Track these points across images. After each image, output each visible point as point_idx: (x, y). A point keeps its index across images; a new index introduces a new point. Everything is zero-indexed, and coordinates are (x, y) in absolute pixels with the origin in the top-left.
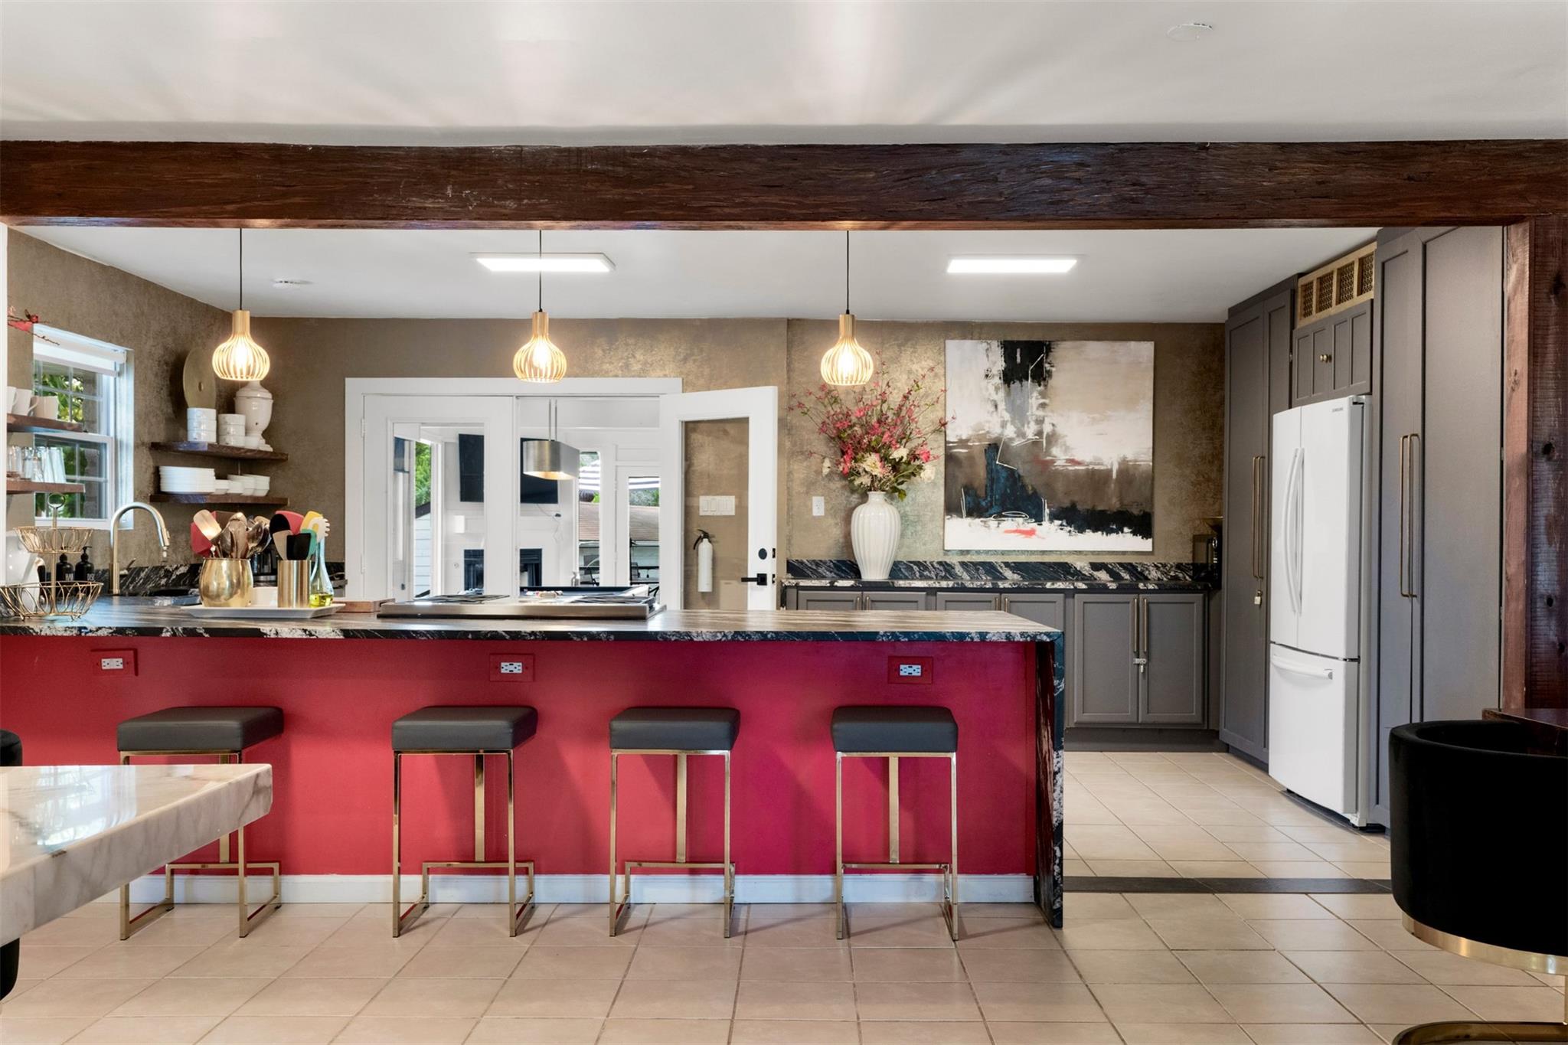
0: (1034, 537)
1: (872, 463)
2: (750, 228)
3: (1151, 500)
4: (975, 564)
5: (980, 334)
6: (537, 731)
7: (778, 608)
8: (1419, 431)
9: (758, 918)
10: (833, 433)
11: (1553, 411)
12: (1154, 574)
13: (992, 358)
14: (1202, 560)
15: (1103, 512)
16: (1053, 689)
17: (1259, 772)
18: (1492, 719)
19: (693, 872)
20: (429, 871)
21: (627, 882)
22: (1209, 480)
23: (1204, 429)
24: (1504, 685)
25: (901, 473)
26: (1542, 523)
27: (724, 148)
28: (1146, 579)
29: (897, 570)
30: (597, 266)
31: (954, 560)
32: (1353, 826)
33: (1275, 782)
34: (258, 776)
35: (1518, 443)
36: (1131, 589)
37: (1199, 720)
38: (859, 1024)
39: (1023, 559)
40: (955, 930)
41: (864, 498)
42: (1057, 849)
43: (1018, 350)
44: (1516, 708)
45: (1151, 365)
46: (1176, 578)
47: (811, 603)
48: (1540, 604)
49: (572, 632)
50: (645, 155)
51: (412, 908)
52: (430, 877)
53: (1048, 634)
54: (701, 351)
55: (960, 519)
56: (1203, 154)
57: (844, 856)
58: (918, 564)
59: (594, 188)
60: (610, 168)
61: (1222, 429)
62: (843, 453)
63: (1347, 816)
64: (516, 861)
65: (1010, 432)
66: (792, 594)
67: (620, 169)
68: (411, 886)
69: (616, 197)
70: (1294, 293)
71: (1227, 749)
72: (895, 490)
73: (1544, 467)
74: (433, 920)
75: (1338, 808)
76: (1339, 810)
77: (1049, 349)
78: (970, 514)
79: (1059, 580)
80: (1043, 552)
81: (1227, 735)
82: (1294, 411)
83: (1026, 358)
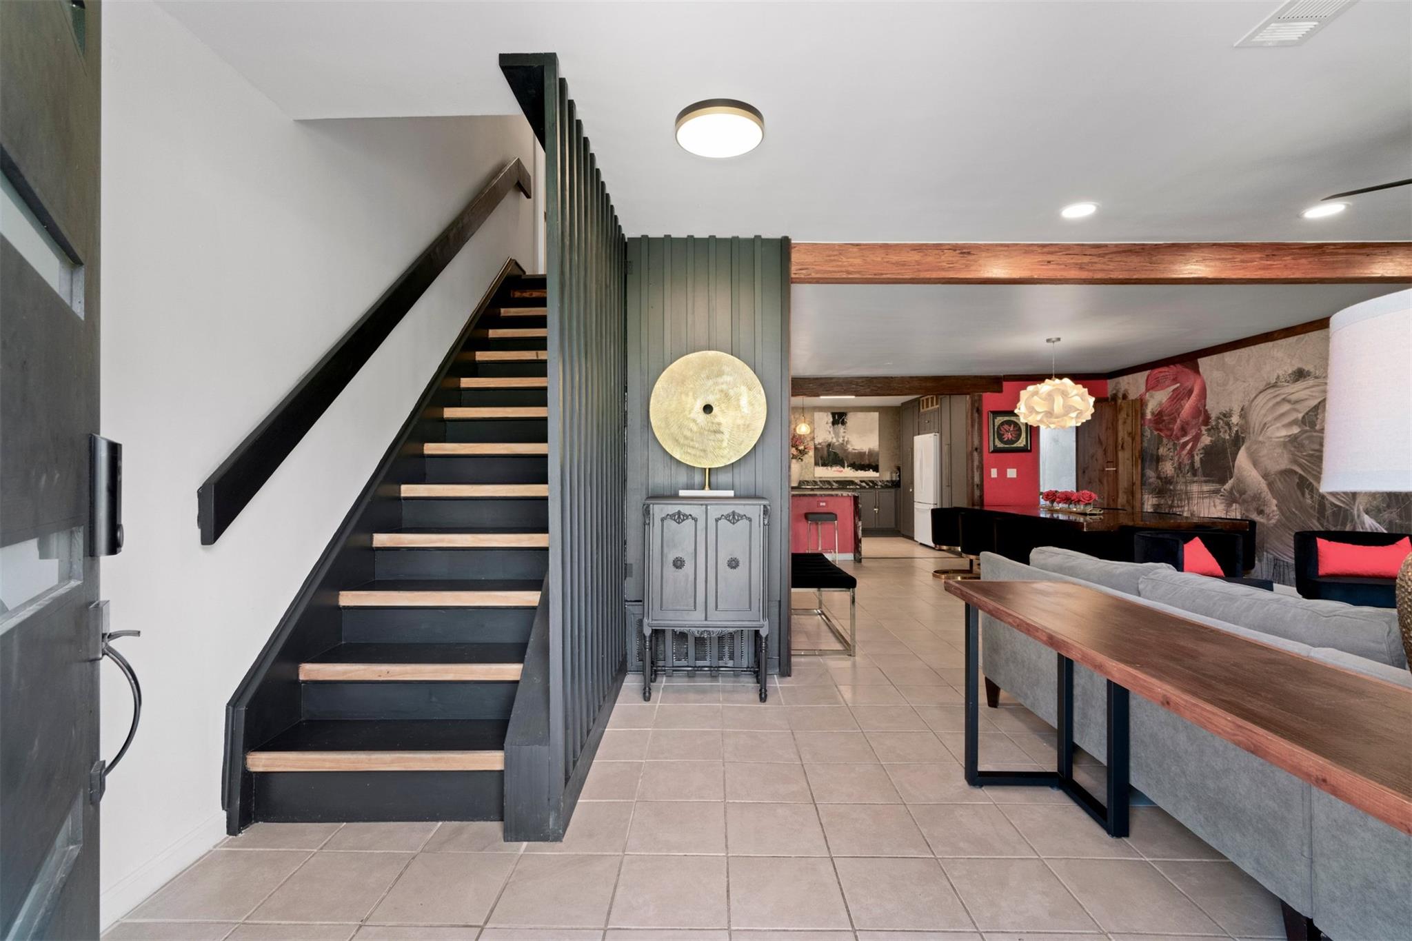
0: (843, 472)
3: (878, 460)
4: (824, 481)
5: (825, 410)
8: (950, 443)
11: (977, 440)
12: (880, 483)
13: (828, 417)
14: (895, 479)
15: (863, 465)
17: (913, 539)
22: (896, 454)
23: (895, 439)
25: (802, 453)
26: (975, 467)
28: (877, 485)
31: (817, 480)
33: (916, 541)
35: (970, 448)
36: (874, 487)
37: (894, 527)
39: (839, 479)
43: (837, 416)
45: (878, 419)
46: (887, 484)
48: (975, 487)
55: (819, 467)
58: (808, 481)
61: (900, 439)
65: (834, 440)
70: (919, 402)
71: (905, 535)
72: (800, 458)
73: (975, 454)
77: (846, 415)
78: (822, 466)
79: (850, 485)
80: (845, 477)
81: (902, 531)
82: (920, 436)
83: (839, 418)
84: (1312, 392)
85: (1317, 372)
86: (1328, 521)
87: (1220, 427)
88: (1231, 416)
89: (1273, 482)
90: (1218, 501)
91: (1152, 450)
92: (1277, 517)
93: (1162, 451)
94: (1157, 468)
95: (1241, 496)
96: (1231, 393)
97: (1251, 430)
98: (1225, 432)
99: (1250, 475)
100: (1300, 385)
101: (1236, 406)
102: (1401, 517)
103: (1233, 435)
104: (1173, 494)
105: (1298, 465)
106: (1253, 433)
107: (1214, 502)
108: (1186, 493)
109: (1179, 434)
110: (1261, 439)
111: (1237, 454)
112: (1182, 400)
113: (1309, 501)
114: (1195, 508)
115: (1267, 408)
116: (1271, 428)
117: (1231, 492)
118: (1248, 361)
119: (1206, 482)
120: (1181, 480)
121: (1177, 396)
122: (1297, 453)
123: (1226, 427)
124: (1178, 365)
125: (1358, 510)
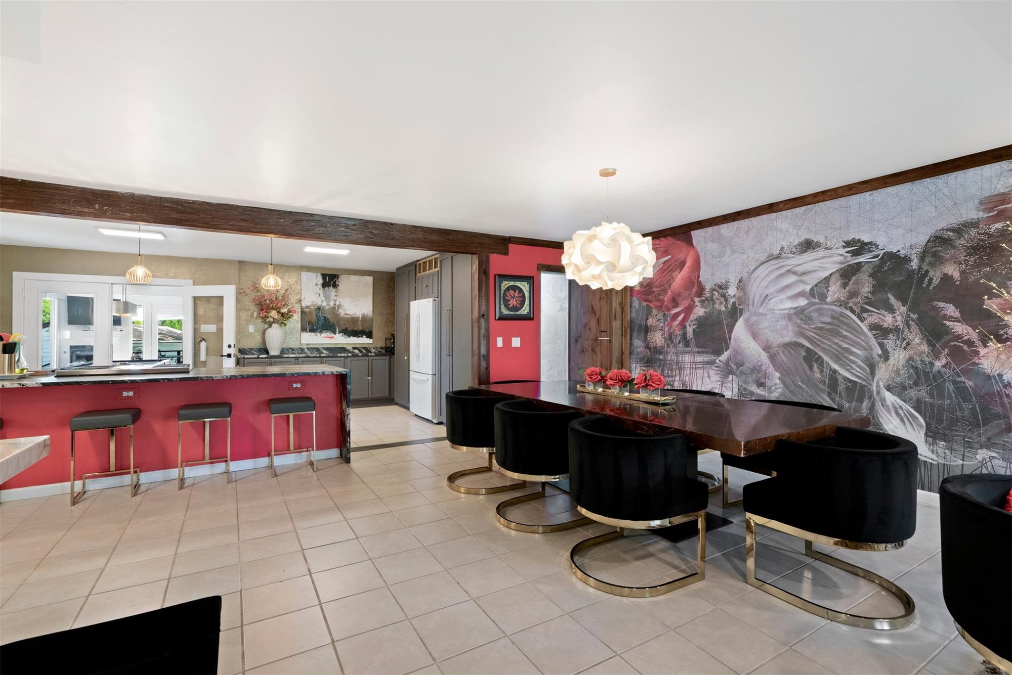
0: (333, 339)
1: (273, 314)
2: (235, 233)
3: (372, 327)
4: (312, 348)
5: (314, 270)
6: (141, 417)
7: (236, 366)
8: (451, 309)
9: (239, 476)
10: (258, 302)
11: (484, 305)
12: (373, 350)
13: (318, 279)
14: (388, 346)
15: (356, 331)
16: (347, 388)
17: (408, 411)
18: (471, 389)
19: (211, 463)
20: (86, 478)
21: (183, 470)
22: (390, 321)
23: (389, 305)
24: (473, 380)
25: (285, 317)
26: (482, 335)
27: (225, 204)
28: (371, 352)
29: (283, 351)
30: (159, 237)
31: (305, 347)
32: (434, 423)
33: (412, 413)
34: (45, 440)
35: (476, 314)
36: (367, 355)
37: (388, 396)
38: (285, 502)
39: (329, 346)
40: (315, 468)
41: (270, 325)
42: (348, 438)
43: (327, 277)
44: (476, 386)
45: (372, 284)
46: (380, 351)
47: (251, 364)
48: (482, 357)
49: (160, 379)
50: (191, 203)
51: (78, 494)
52: (86, 480)
53: (345, 371)
54: (201, 270)
55: (306, 333)
56: (391, 226)
57: (274, 450)
58: (291, 349)
59: (168, 213)
60: (175, 206)
61: (394, 305)
62: (262, 310)
63: (433, 420)
64: (134, 468)
65: (325, 304)
66: (241, 361)
67: (180, 207)
68: (78, 484)
69: (178, 217)
70: (416, 266)
71: (397, 404)
72: (282, 323)
73: (482, 320)
74: (89, 497)
75: (430, 418)
76: (430, 419)
77: (338, 277)
78: (310, 331)
79: (341, 353)
80: (336, 344)
81: (396, 399)
82: (417, 301)
83: (330, 280)
84: (822, 263)
85: (828, 242)
86: (841, 396)
87: (715, 298)
88: (727, 288)
89: (775, 354)
90: (712, 372)
91: (640, 320)
92: (780, 390)
93: (651, 322)
94: (646, 338)
95: (738, 368)
96: (728, 264)
97: (751, 301)
98: (721, 303)
99: (749, 347)
100: (808, 256)
101: (734, 278)
102: (932, 396)
103: (729, 306)
104: (663, 364)
105: (805, 338)
106: (753, 305)
107: (708, 373)
108: (678, 363)
109: (670, 305)
110: (761, 310)
111: (734, 325)
112: (673, 271)
113: (818, 375)
114: (687, 378)
115: (769, 280)
116: (773, 300)
117: (727, 363)
118: (747, 233)
119: (699, 353)
120: (672, 350)
121: (668, 268)
122: (804, 326)
123: (723, 299)
124: (669, 238)
125: (878, 386)
